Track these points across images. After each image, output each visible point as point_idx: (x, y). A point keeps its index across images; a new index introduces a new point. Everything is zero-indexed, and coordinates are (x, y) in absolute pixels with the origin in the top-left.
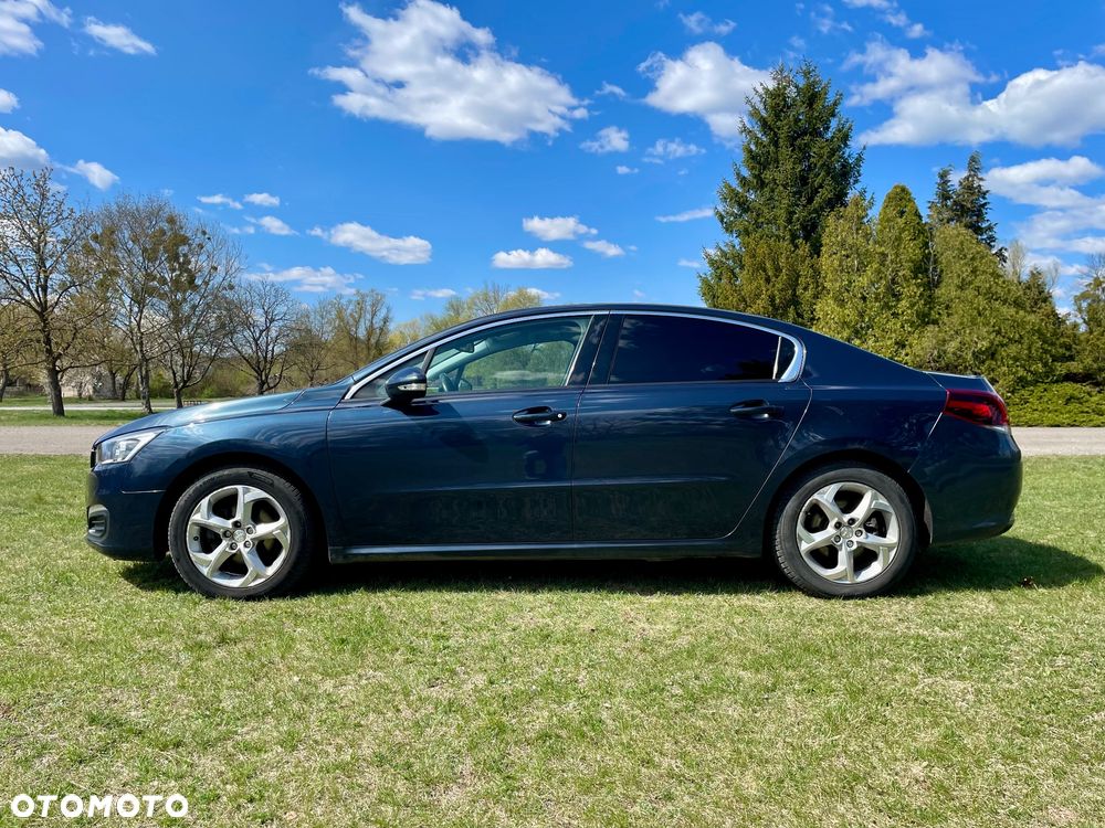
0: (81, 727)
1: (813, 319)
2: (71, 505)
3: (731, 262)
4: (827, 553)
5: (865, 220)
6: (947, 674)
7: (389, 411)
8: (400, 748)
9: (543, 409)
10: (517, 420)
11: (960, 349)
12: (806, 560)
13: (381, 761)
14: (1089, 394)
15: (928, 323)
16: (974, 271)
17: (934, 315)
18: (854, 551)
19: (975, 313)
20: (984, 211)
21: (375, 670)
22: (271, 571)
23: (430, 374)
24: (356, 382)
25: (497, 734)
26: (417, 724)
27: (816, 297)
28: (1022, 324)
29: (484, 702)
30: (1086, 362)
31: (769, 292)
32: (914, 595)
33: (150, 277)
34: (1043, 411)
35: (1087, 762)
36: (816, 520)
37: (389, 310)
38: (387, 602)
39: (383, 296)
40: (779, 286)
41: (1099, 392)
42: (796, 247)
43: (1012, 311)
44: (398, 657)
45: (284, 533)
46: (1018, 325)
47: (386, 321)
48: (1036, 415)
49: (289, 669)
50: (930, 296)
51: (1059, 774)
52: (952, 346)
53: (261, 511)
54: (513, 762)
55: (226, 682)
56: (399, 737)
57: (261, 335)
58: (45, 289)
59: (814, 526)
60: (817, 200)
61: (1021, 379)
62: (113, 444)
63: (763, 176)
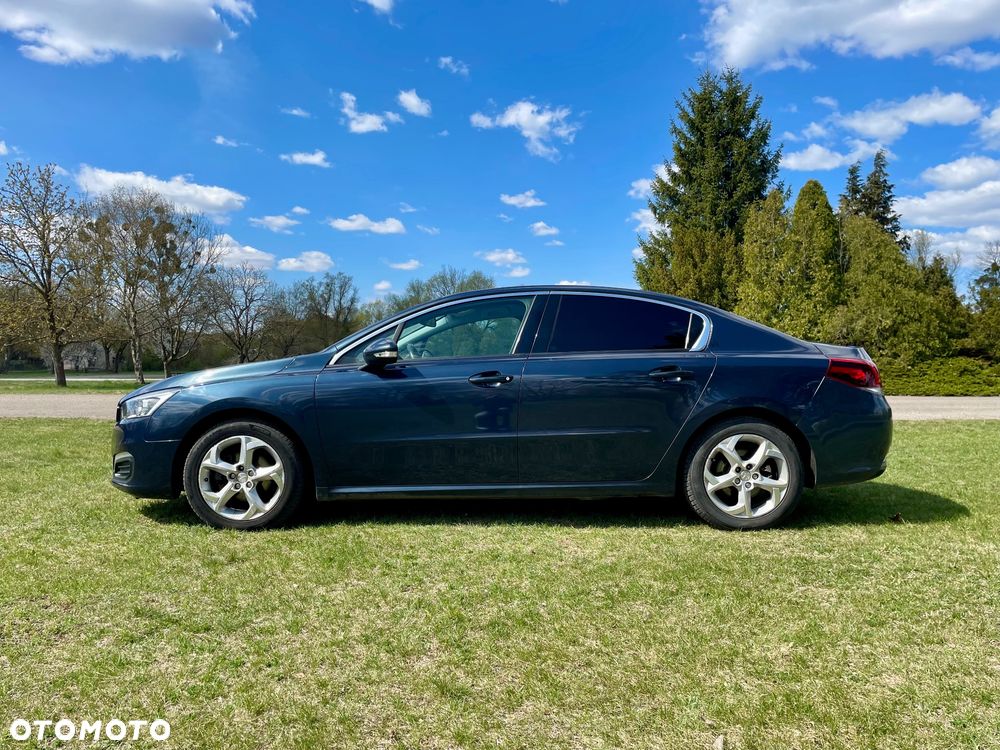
0: (129, 617)
1: (736, 300)
2: (86, 459)
3: (663, 249)
4: (729, 494)
5: (783, 211)
6: (817, 583)
7: (366, 375)
8: (381, 632)
9: (493, 373)
10: (472, 382)
11: (866, 327)
12: (711, 498)
13: (367, 640)
14: (981, 367)
15: (838, 304)
16: (879, 258)
17: (843, 296)
18: (752, 491)
19: (880, 294)
20: (890, 203)
21: (359, 580)
22: (268, 506)
23: (400, 344)
24: (339, 351)
25: (457, 623)
26: (394, 615)
27: (738, 280)
28: (922, 304)
29: (446, 601)
30: (978, 338)
31: (696, 276)
32: (801, 528)
33: (140, 260)
34: (939, 382)
35: (918, 645)
36: (720, 465)
37: (355, 291)
38: (364, 532)
39: (350, 279)
40: (705, 270)
41: (990, 365)
42: (723, 235)
43: (913, 293)
44: (377, 571)
45: (280, 475)
46: (917, 305)
47: (353, 301)
48: (933, 385)
49: (289, 579)
50: (840, 280)
51: (894, 652)
52: (859, 325)
53: (260, 457)
54: (469, 641)
55: (239, 588)
56: (380, 624)
57: (241, 314)
58: (49, 272)
59: (719, 471)
60: (737, 194)
61: (921, 354)
62: (135, 402)
63: (691, 172)
